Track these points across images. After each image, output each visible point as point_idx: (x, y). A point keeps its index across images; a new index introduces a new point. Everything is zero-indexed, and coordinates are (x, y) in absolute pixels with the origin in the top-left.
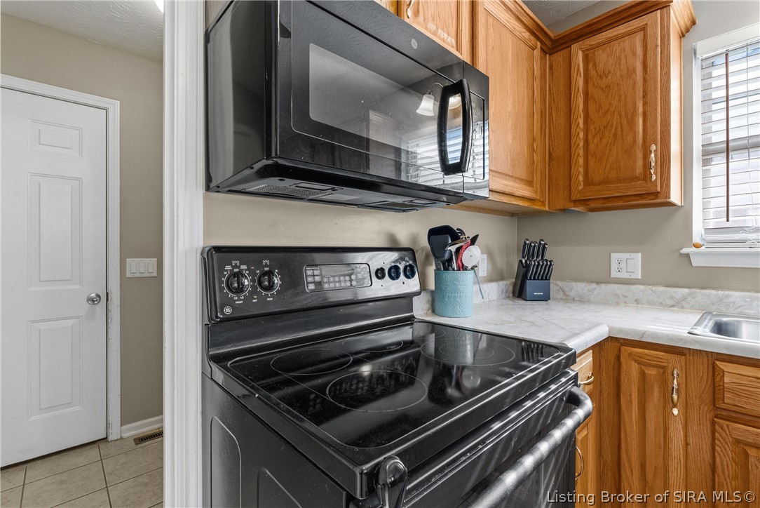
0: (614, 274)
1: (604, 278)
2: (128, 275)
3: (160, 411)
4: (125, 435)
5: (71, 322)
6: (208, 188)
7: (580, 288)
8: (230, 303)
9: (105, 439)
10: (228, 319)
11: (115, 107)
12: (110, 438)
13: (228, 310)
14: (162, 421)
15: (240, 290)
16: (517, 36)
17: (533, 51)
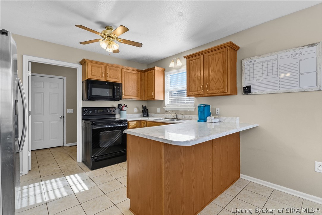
0: (158, 112)
1: (156, 113)
2: (67, 113)
4: (67, 146)
5: (56, 122)
6: (82, 100)
7: (153, 114)
8: (85, 113)
9: (63, 146)
10: (84, 115)
11: (65, 78)
12: (64, 146)
13: (84, 114)
14: (77, 143)
15: (86, 112)
16: (133, 73)
17: (138, 74)
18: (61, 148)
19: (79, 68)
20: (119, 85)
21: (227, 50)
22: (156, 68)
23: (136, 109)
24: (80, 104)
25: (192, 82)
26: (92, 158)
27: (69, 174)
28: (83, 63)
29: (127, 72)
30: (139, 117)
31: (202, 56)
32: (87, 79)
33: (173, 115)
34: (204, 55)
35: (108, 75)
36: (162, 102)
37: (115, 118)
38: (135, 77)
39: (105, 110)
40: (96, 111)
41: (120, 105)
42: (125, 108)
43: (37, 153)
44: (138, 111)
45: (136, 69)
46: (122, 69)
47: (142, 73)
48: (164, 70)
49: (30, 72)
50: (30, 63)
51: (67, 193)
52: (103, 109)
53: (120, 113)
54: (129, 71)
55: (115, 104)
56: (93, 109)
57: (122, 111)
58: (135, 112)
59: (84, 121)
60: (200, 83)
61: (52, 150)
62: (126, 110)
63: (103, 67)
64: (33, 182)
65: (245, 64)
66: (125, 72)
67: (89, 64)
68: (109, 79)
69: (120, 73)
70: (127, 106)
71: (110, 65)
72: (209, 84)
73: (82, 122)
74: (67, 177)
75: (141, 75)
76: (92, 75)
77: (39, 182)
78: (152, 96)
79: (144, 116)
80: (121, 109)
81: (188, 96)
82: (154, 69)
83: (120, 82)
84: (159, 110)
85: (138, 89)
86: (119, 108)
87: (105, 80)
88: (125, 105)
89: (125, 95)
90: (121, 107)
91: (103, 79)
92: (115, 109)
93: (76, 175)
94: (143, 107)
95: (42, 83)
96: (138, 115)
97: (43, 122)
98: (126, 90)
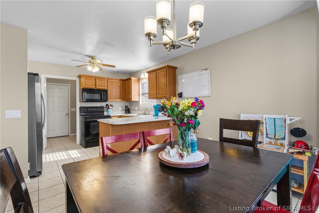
0: (136, 110)
1: (135, 111)
2: (71, 111)
3: (76, 133)
4: (71, 135)
5: (63, 118)
6: (80, 102)
7: (133, 112)
9: (69, 135)
11: (69, 85)
13: (81, 112)
15: (82, 110)
16: (116, 82)
17: (120, 82)
18: (67, 137)
19: (77, 80)
20: (106, 91)
21: (167, 70)
22: (132, 78)
23: (121, 108)
24: (78, 105)
25: (150, 89)
26: (85, 140)
27: (70, 150)
28: (80, 77)
29: (111, 81)
30: (123, 114)
31: (155, 72)
32: (82, 88)
33: (143, 112)
34: (156, 72)
35: (97, 84)
36: (138, 102)
37: (104, 114)
38: (118, 84)
39: (96, 109)
40: (90, 109)
41: (107, 105)
42: (110, 107)
43: (50, 139)
44: (122, 109)
45: (119, 79)
46: (108, 80)
47: (124, 82)
48: (139, 79)
49: (45, 84)
50: (46, 79)
51: (68, 157)
52: (95, 108)
53: (107, 111)
54: (113, 81)
55: (104, 104)
56: (87, 108)
57: (109, 110)
58: (120, 110)
59: (81, 116)
60: (154, 90)
61: (60, 138)
62: (112, 109)
63: (94, 79)
64: (48, 153)
65: (180, 78)
66: (110, 81)
67: (84, 77)
68: (98, 87)
69: (107, 82)
70: (112, 105)
71: (99, 78)
72: (159, 91)
73: (80, 117)
74: (69, 151)
75: (123, 83)
76: (85, 85)
77: (52, 153)
78: (130, 98)
79: (126, 113)
80: (108, 108)
81: (149, 98)
82: (131, 79)
83: (107, 89)
84: (136, 108)
85: (121, 93)
86: (106, 107)
87: (95, 88)
88: (111, 105)
89: (110, 98)
90: (107, 106)
91: (93, 87)
92: (104, 108)
93: (75, 150)
94: (125, 107)
95: (53, 90)
96: (122, 112)
97: (54, 117)
98: (111, 95)
